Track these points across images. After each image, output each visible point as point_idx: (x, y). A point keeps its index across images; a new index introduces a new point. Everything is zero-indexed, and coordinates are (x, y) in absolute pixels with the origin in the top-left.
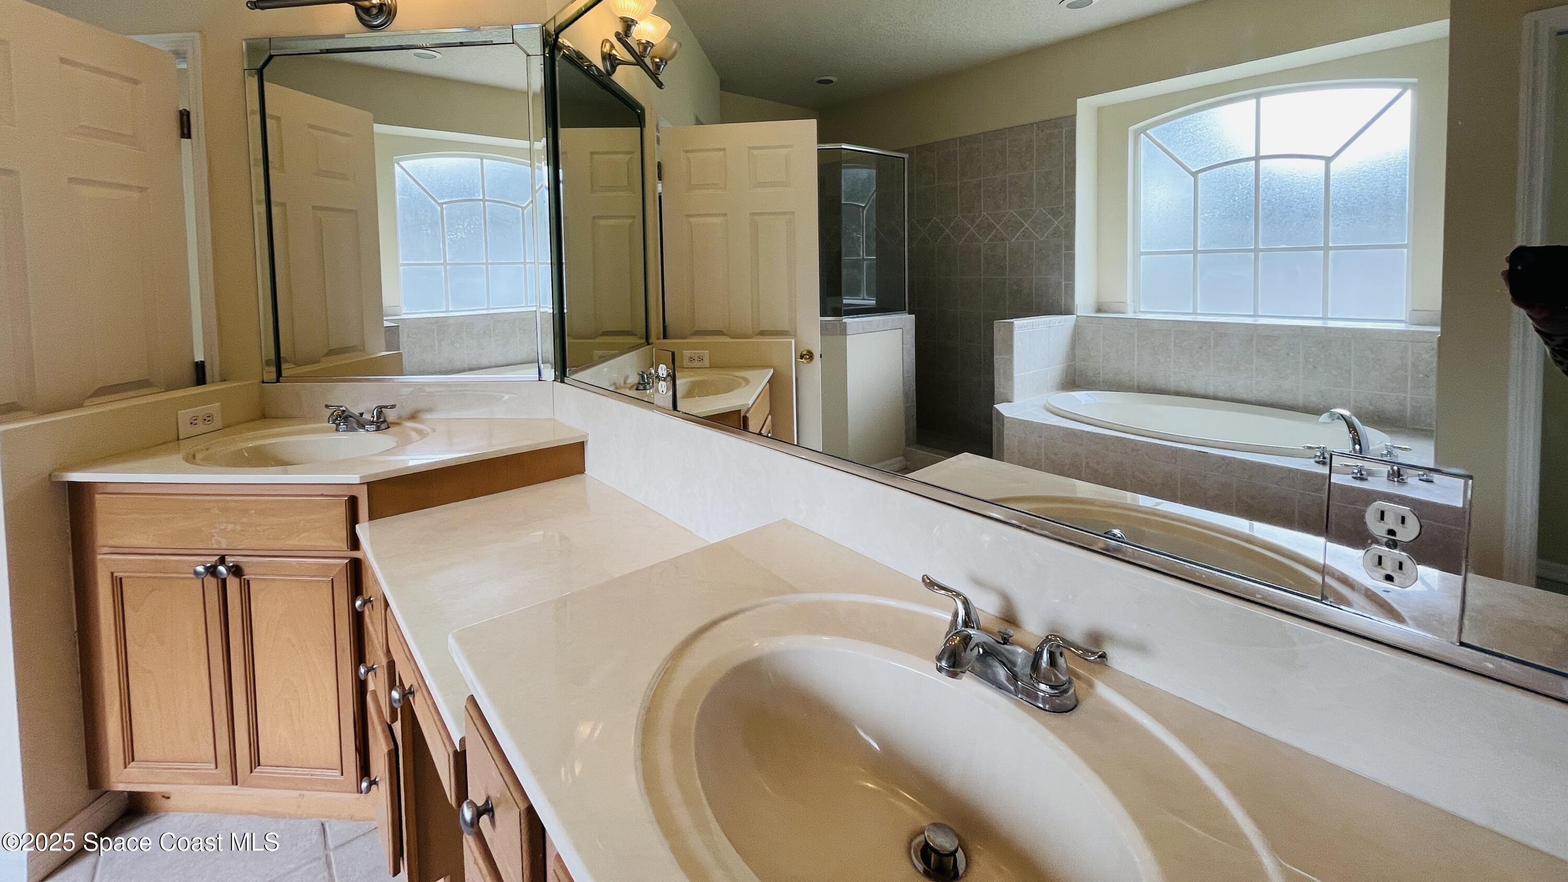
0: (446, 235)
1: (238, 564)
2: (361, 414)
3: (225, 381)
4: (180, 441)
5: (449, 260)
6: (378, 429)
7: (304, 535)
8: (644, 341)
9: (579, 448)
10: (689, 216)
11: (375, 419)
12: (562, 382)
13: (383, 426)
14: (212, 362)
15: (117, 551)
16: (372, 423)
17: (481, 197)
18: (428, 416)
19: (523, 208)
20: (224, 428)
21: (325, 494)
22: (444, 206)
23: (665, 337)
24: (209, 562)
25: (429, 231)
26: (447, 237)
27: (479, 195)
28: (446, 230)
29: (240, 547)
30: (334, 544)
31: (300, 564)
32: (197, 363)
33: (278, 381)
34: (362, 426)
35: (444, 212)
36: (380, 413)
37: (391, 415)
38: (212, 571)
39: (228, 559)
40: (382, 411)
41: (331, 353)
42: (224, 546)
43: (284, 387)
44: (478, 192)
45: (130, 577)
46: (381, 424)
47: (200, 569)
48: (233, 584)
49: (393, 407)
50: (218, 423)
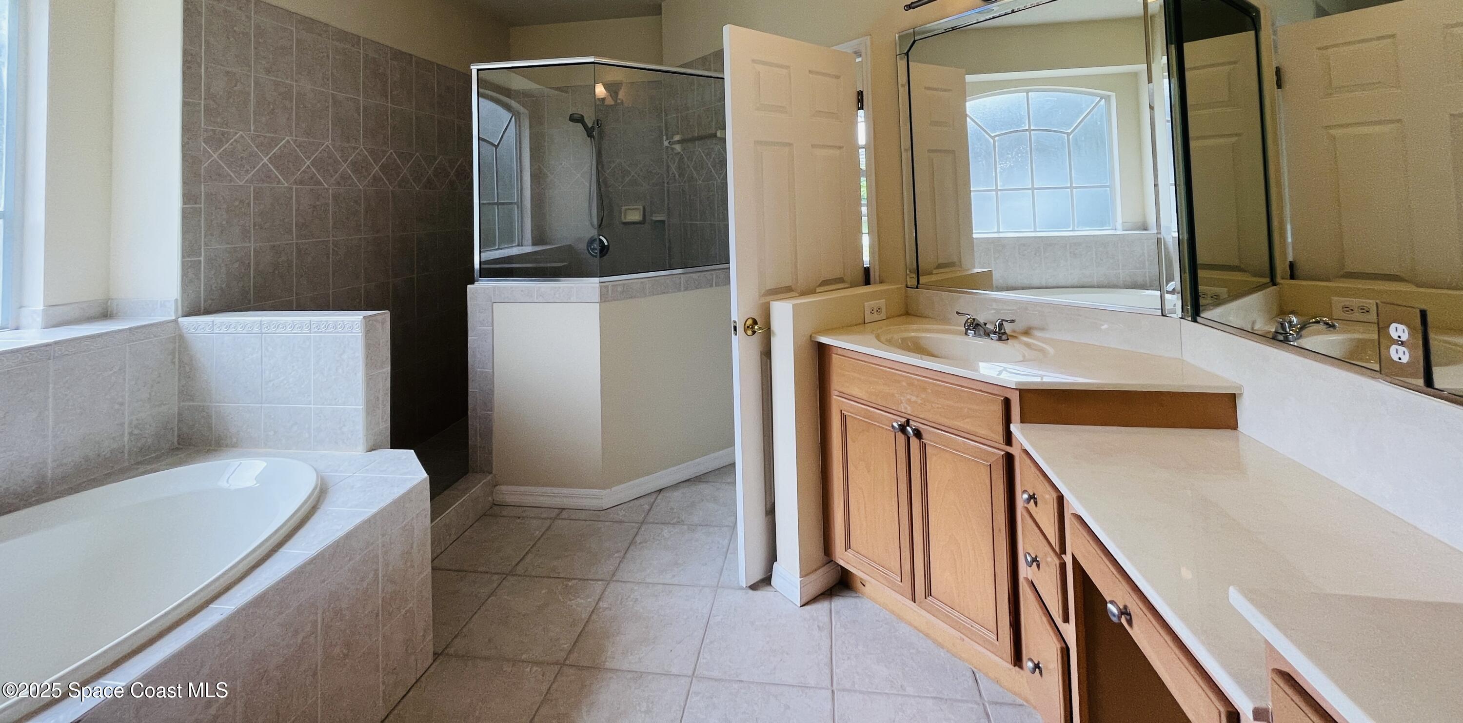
0: (998, 164)
1: (919, 429)
2: (985, 324)
3: (881, 283)
4: (866, 325)
5: (1000, 186)
6: (1000, 339)
7: (967, 420)
8: (1268, 280)
9: (1231, 400)
10: (1327, 127)
11: (997, 330)
12: (1194, 320)
13: (1004, 337)
14: (874, 268)
15: (842, 395)
16: (995, 333)
17: (1027, 128)
18: (1038, 333)
19: (1068, 134)
20: (887, 318)
21: (982, 390)
22: (996, 138)
23: (1292, 277)
24: (900, 422)
25: (984, 162)
26: (998, 166)
27: (1025, 126)
28: (997, 160)
29: (921, 416)
30: (993, 435)
31: (964, 443)
32: (865, 268)
33: (917, 287)
34: (987, 334)
35: (997, 144)
36: (1001, 325)
37: (1008, 328)
38: (903, 428)
39: (911, 423)
40: (1002, 324)
41: (940, 266)
42: (909, 412)
43: (923, 293)
44: (1024, 123)
45: (852, 417)
46: (1003, 335)
47: (895, 425)
48: (914, 442)
49: (1013, 321)
50: (883, 315)
